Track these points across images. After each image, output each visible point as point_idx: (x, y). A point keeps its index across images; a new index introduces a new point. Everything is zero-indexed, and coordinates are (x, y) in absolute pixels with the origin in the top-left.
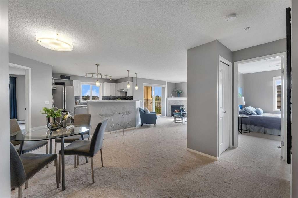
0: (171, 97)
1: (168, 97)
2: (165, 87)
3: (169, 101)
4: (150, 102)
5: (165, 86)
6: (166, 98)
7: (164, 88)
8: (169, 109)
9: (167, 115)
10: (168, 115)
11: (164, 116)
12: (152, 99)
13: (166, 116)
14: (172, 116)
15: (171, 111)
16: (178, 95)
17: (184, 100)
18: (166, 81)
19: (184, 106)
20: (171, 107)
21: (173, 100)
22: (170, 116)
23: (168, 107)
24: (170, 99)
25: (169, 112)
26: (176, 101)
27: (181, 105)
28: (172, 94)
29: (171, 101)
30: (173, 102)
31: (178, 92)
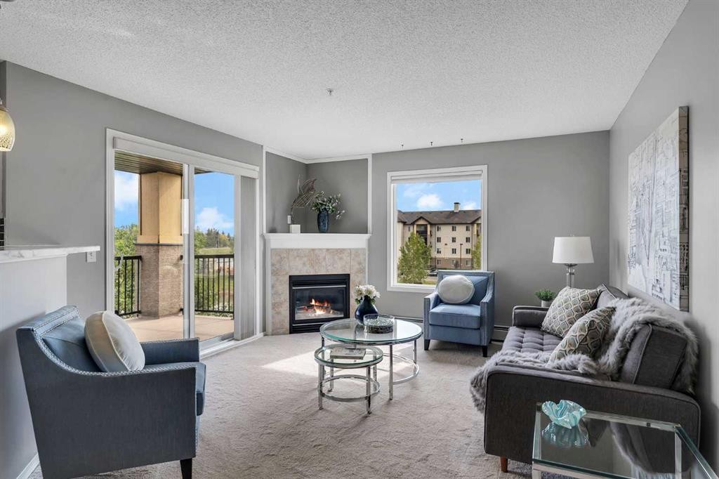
0: (288, 231)
1: (272, 231)
2: (254, 175)
3: (277, 252)
4: (175, 254)
5: (258, 169)
6: (262, 236)
7: (254, 179)
8: (275, 294)
9: (264, 329)
10: (269, 329)
11: (251, 333)
12: (179, 240)
13: (259, 334)
14: (290, 333)
15: (287, 304)
16: (322, 224)
17: (350, 249)
18: (262, 146)
19: (349, 275)
20: (285, 283)
21: (299, 249)
22: (284, 334)
23: (273, 287)
24: (279, 241)
25: (278, 313)
26: (312, 254)
27: (337, 270)
28: (289, 217)
29: (289, 251)
30: (298, 256)
31: (322, 204)
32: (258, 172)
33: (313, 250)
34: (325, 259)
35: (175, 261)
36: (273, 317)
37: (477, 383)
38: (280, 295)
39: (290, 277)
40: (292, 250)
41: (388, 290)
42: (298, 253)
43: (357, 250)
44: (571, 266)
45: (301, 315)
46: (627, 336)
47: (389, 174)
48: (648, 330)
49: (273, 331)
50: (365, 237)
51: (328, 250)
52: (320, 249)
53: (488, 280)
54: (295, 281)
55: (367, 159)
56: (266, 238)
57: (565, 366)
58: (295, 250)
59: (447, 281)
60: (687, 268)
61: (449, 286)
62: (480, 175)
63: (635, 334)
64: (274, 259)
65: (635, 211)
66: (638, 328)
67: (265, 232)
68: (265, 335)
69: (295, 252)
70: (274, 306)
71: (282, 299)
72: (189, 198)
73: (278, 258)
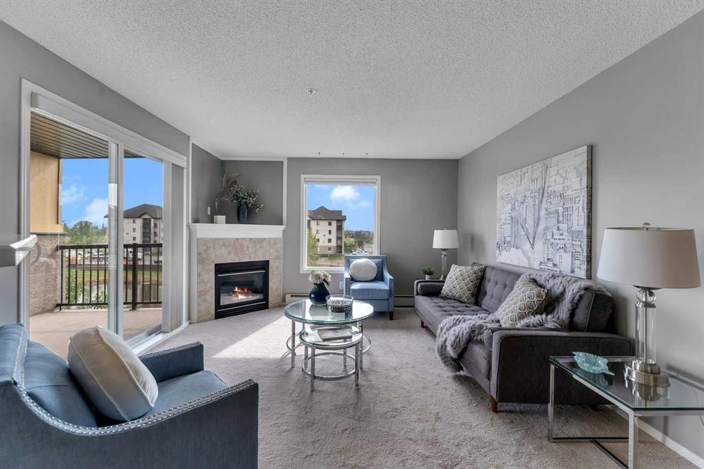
0: (212, 221)
1: (196, 221)
2: (183, 164)
3: (203, 242)
4: (52, 244)
5: (185, 158)
6: (188, 226)
7: (183, 168)
8: (201, 282)
9: (189, 318)
10: (195, 317)
11: (178, 324)
13: (185, 324)
14: (216, 318)
15: (213, 292)
16: (241, 216)
17: (270, 239)
18: (189, 137)
19: (268, 261)
20: (211, 271)
21: (224, 239)
22: (210, 320)
23: (199, 275)
24: (205, 231)
25: (204, 301)
26: (237, 244)
27: (259, 257)
28: (209, 208)
29: (215, 241)
30: (224, 245)
31: (243, 198)
32: (185, 161)
33: (237, 239)
34: (248, 247)
35: (49, 252)
36: (199, 305)
37: (457, 345)
38: (205, 283)
39: (216, 265)
40: (218, 239)
41: (301, 272)
42: (224, 243)
43: (275, 240)
44: (445, 250)
45: (226, 300)
46: (576, 298)
47: (303, 176)
48: (589, 294)
49: (198, 318)
50: (282, 227)
51: (250, 239)
52: (244, 239)
53: (383, 261)
54: (220, 268)
55: (282, 162)
56: (191, 228)
57: (533, 324)
58: (221, 239)
59: (357, 264)
60: (591, 251)
61: (358, 267)
62: (375, 183)
63: (581, 297)
64: (200, 249)
65: (509, 213)
66: (582, 292)
67: (190, 222)
68: (190, 324)
69: (221, 241)
70: (201, 294)
71: (208, 286)
72: (117, 182)
73: (205, 247)
